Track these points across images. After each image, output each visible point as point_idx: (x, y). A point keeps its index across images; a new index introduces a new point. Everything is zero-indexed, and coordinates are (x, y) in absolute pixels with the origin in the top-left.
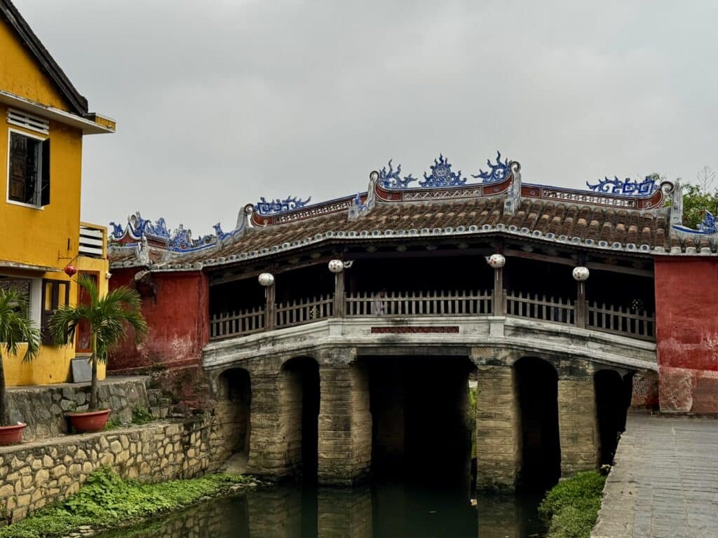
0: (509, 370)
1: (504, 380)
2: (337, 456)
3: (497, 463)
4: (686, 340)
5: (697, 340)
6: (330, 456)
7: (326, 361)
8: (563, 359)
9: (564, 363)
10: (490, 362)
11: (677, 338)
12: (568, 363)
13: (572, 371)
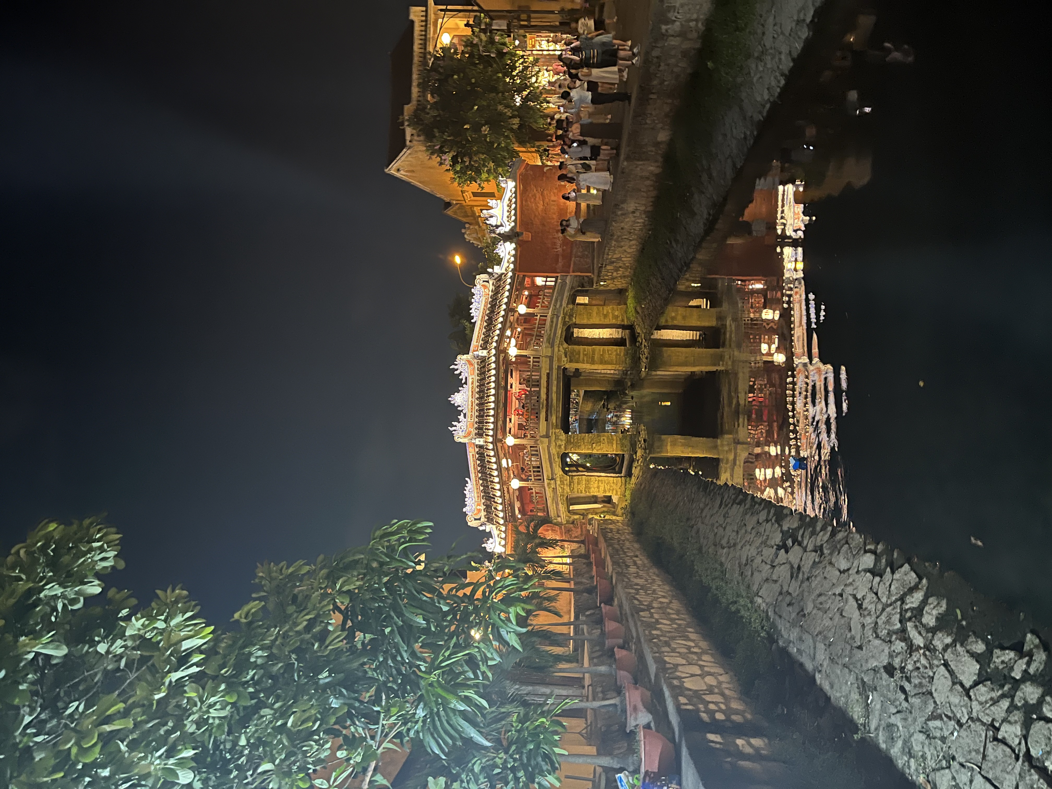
2: (615, 442)
3: (617, 355)
4: (557, 261)
5: (558, 255)
6: (615, 446)
7: (563, 447)
8: (565, 318)
9: (567, 319)
10: (566, 357)
11: (556, 264)
12: (567, 317)
13: (571, 316)
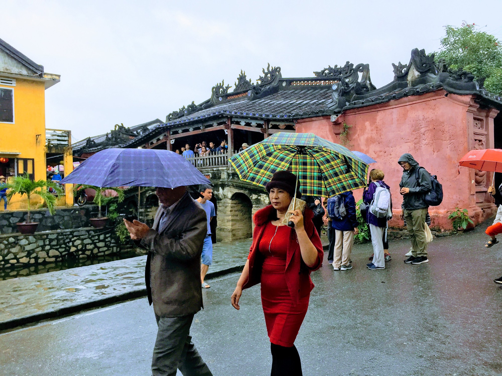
0: (230, 201)
1: (228, 208)
13: (258, 201)
